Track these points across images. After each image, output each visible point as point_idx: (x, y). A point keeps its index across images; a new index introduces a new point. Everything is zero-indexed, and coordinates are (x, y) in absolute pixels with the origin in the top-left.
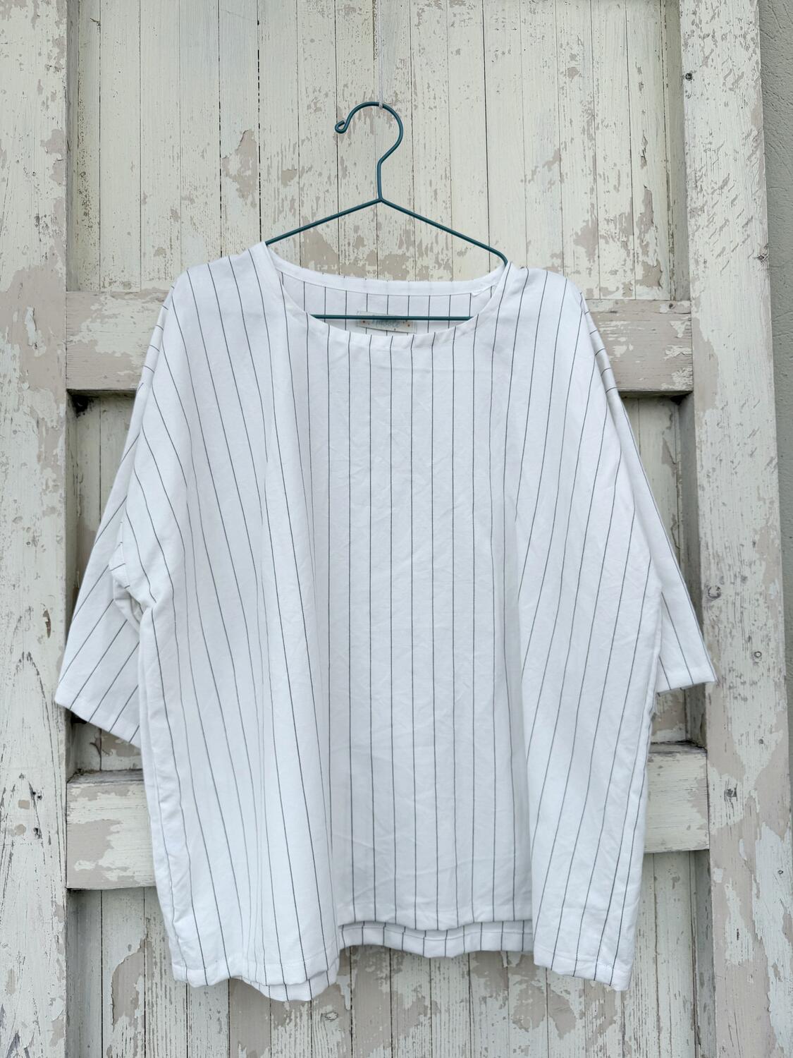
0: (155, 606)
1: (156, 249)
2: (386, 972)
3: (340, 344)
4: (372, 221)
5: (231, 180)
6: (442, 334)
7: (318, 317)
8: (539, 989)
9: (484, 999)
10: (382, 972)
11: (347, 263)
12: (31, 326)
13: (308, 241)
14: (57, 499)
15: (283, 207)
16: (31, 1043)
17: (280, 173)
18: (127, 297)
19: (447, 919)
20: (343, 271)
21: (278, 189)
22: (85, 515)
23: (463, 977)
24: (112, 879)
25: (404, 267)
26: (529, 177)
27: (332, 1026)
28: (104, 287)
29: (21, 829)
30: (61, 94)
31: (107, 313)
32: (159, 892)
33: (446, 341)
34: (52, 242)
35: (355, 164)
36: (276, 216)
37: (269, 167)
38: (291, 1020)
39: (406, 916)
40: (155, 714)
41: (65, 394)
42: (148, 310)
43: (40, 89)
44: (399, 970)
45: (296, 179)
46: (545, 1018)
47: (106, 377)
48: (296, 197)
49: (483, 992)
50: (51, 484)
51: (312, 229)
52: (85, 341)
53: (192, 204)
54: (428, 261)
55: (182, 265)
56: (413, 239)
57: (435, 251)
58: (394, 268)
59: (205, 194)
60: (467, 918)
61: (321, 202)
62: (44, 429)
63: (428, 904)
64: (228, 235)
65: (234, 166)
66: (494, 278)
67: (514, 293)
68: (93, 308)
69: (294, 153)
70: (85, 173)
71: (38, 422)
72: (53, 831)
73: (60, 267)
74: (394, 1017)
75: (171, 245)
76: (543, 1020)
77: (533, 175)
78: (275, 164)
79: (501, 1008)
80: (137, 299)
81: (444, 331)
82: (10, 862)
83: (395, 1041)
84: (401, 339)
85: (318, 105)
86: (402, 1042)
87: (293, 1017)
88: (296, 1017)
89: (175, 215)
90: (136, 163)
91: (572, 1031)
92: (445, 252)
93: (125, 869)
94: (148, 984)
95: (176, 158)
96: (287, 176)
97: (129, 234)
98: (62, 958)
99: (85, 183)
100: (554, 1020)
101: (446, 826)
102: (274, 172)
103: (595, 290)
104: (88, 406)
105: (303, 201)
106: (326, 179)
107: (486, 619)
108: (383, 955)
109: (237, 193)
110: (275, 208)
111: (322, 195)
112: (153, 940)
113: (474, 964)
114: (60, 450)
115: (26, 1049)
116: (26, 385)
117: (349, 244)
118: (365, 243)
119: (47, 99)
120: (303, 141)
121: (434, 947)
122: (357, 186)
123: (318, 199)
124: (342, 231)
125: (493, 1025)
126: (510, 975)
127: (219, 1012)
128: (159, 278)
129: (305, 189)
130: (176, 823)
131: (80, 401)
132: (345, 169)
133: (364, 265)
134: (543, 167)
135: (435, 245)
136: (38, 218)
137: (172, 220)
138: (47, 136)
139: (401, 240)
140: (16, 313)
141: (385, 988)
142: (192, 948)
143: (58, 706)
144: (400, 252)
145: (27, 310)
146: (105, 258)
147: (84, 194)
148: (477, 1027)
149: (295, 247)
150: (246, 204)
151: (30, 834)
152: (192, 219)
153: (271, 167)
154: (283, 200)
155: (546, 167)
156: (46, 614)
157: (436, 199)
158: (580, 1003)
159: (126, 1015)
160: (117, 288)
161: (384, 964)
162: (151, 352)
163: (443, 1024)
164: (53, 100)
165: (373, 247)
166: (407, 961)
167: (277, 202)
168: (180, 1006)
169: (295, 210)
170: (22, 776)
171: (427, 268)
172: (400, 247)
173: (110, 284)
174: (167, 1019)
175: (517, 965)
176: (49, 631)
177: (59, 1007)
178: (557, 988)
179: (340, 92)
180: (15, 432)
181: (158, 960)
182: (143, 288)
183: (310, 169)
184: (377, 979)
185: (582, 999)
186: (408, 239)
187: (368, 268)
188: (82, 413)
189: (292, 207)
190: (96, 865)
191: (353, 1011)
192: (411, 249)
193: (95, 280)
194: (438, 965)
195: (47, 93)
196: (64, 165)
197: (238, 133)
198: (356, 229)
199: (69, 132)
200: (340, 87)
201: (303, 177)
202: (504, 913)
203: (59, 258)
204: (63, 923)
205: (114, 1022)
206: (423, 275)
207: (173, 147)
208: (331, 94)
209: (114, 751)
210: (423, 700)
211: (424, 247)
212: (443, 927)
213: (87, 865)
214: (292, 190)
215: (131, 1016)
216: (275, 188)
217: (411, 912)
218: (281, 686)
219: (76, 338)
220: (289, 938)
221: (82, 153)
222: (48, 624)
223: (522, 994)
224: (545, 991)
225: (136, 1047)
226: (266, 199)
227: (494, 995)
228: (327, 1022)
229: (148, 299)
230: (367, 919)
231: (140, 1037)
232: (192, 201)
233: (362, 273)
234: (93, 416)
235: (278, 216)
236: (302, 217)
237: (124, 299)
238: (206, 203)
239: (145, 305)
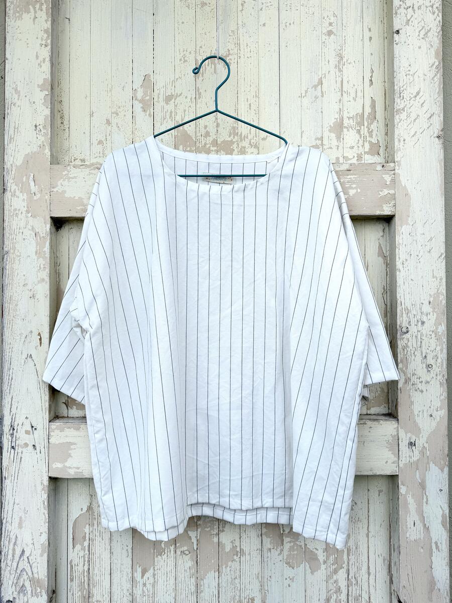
0: (91, 331)
1: (98, 141)
2: (216, 531)
3: (193, 191)
4: (215, 122)
5: (138, 102)
6: (249, 184)
7: (181, 176)
8: (301, 546)
9: (270, 549)
10: (214, 531)
11: (200, 146)
12: (32, 184)
13: (179, 133)
14: (45, 274)
15: (166, 116)
16: (30, 555)
17: (164, 97)
18: (81, 167)
19: (247, 504)
20: (198, 151)
21: (163, 106)
22: (61, 283)
23: (258, 537)
24: (71, 473)
25: (232, 147)
26: (303, 95)
27: (186, 558)
28: (71, 162)
29: (26, 445)
30: (48, 59)
31: (71, 176)
32: (94, 480)
33: (252, 188)
34: (43, 139)
35: (205, 91)
37: (159, 94)
38: (165, 553)
39: (224, 501)
40: (92, 387)
41: (49, 219)
42: (92, 174)
43: (37, 57)
44: (223, 531)
45: (173, 100)
46: (304, 562)
47: (70, 210)
48: (173, 110)
49: (269, 546)
50: (42, 266)
51: (181, 127)
52: (60, 191)
53: (117, 116)
54: (245, 144)
55: (112, 149)
56: (237, 132)
57: (249, 138)
58: (226, 147)
59: (124, 110)
60: (259, 504)
61: (187, 112)
62: (39, 238)
63: (236, 495)
64: (136, 132)
65: (140, 94)
66: (280, 153)
67: (291, 161)
68: (64, 173)
69: (172, 86)
70: (61, 101)
71: (36, 234)
72: (42, 447)
73: (47, 152)
74: (220, 556)
75: (106, 139)
76: (302, 563)
77: (306, 93)
78: (162, 94)
79: (279, 555)
80: (87, 168)
81: (250, 182)
82: (21, 461)
83: (220, 569)
84: (227, 188)
85: (186, 59)
86: (224, 569)
87: (166, 552)
88: (168, 552)
89: (108, 122)
90: (88, 95)
91: (319, 571)
92: (255, 138)
93: (78, 468)
94: (91, 529)
95: (109, 91)
96: (168, 99)
97: (84, 133)
98: (46, 512)
99: (62, 107)
100: (309, 564)
101: (247, 454)
102: (161, 96)
103: (340, 157)
104: (63, 226)
105: (177, 112)
106: (189, 100)
107: (271, 343)
108: (215, 522)
109: (141, 109)
110: (162, 117)
111: (187, 109)
112: (94, 506)
113: (264, 530)
114: (47, 248)
115: (28, 557)
116: (30, 215)
117: (202, 135)
118: (210, 135)
119: (41, 62)
120: (177, 79)
121: (239, 519)
122: (206, 103)
123: (185, 111)
124: (198, 129)
125: (274, 564)
126: (284, 538)
127: (127, 546)
128: (99, 157)
129: (178, 105)
130: (104, 444)
131: (59, 223)
132: (200, 94)
133: (210, 147)
134: (312, 88)
135: (249, 134)
136: (36, 126)
137: (107, 125)
138: (41, 82)
139: (230, 133)
140: (25, 177)
141: (216, 540)
142: (111, 511)
143: (45, 382)
144: (230, 139)
145: (30, 175)
146: (72, 146)
147: (61, 112)
148: (266, 564)
149: (172, 138)
150: (146, 115)
151: (30, 448)
152: (117, 124)
154: (166, 112)
155: (314, 88)
156: (39, 334)
157: (250, 109)
158: (324, 556)
159: (80, 544)
160: (78, 163)
161: (215, 527)
162: (93, 196)
163: (246, 561)
164: (44, 62)
165: (215, 137)
166: (227, 526)
167: (163, 113)
168: (107, 542)
170: (27, 418)
171: (245, 147)
172: (230, 136)
173: (74, 160)
174: (100, 548)
175: (288, 532)
176: (41, 343)
177: (44, 538)
178: (311, 546)
179: (198, 51)
180: (24, 239)
181: (96, 517)
182: (91, 162)
183: (181, 95)
184: (211, 535)
185: (325, 554)
186: (234, 132)
187: (212, 148)
188: (59, 230)
189: (171, 116)
190: (64, 465)
191: (198, 550)
192: (236, 137)
193: (67, 158)
194: (244, 530)
195: (41, 59)
196: (49, 97)
197: (142, 76)
198: (206, 127)
199: (52, 80)
200: (198, 48)
201: (177, 99)
202: (279, 503)
203: (47, 147)
204: (47, 495)
205: (74, 547)
206: (243, 152)
207: (108, 85)
208: (192, 52)
209: (75, 407)
210: (236, 385)
211: (243, 136)
212: (244, 508)
213: (59, 465)
214: (171, 107)
215: (82, 545)
216: (161, 106)
217: (227, 499)
218: (157, 375)
219: (55, 190)
221: (60, 90)
222: (40, 339)
223: (291, 549)
224: (304, 548)
225: (85, 561)
226: (157, 112)
227: (275, 548)
228: (184, 556)
229: (92, 168)
230: (204, 502)
231: (86, 556)
232: (117, 114)
233: (208, 152)
234: (65, 231)
235: (163, 121)
236: (176, 120)
238: (125, 115)
239: (91, 171)
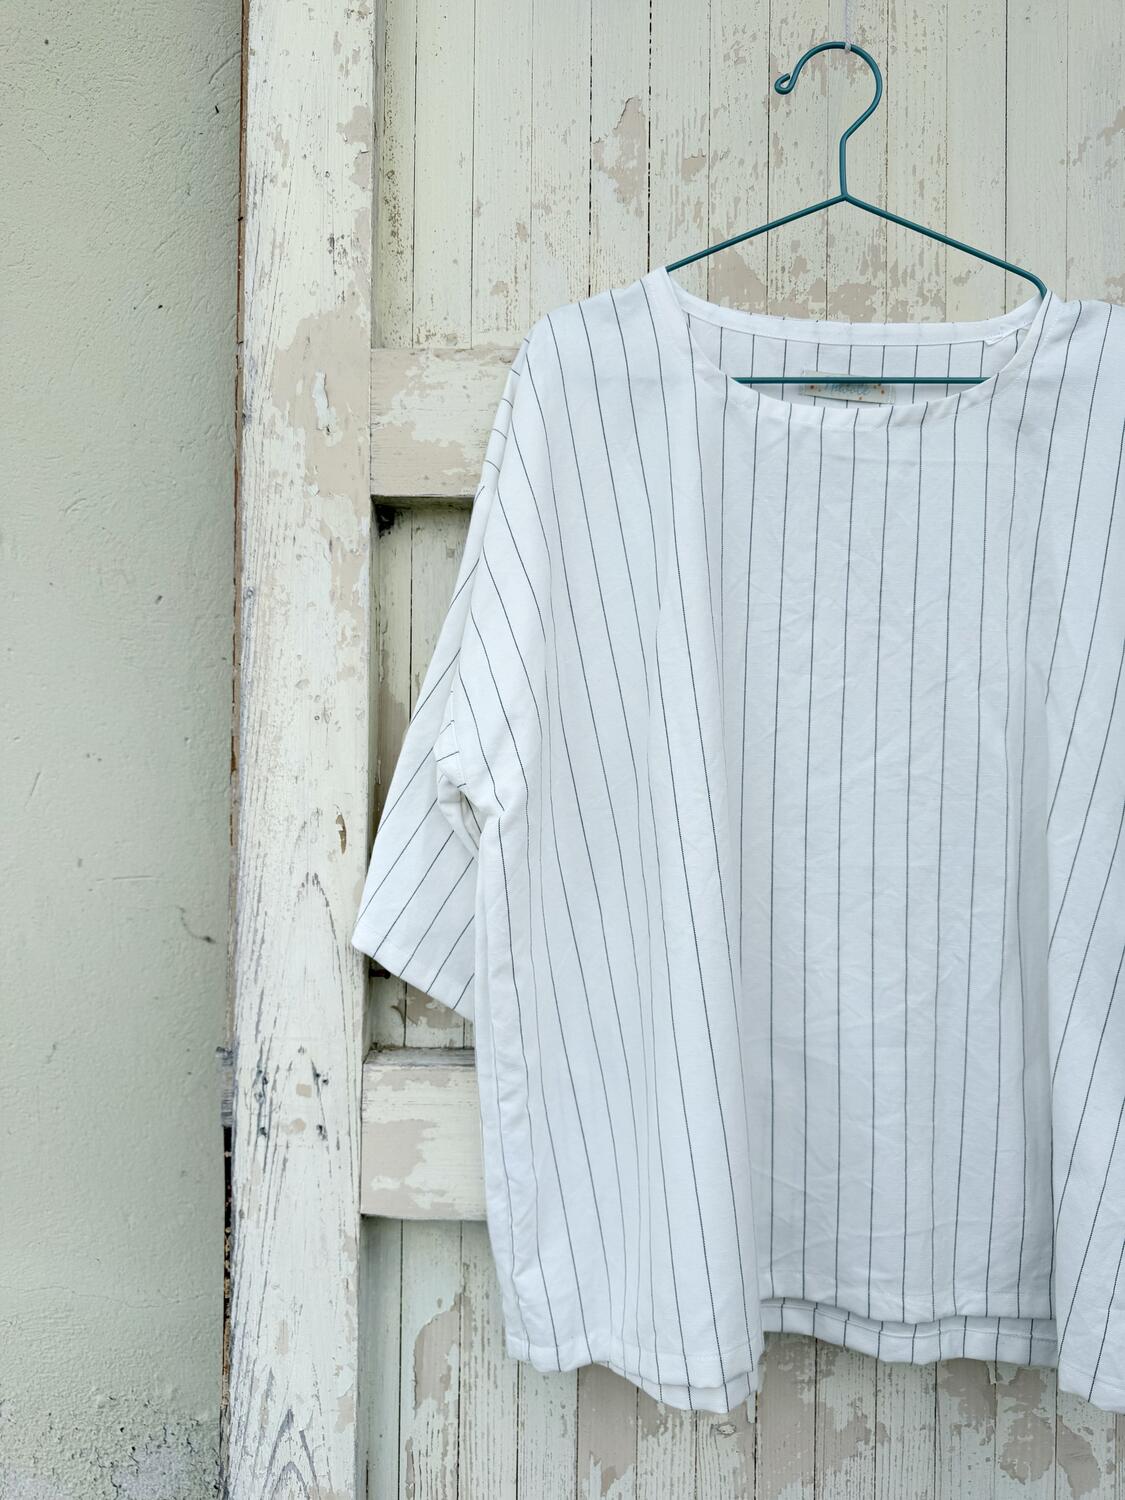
0: (504, 816)
1: (494, 283)
2: (809, 1374)
3: (775, 422)
4: (821, 232)
5: (607, 176)
6: (937, 405)
7: (742, 381)
8: (1044, 1421)
9: (958, 1428)
10: (803, 1372)
11: (780, 299)
12: (321, 401)
13: (720, 266)
14: (357, 656)
15: (683, 214)
16: (309, 1426)
17: (680, 161)
18: (458, 356)
19: (917, 1308)
20: (773, 310)
21: (677, 187)
22: (390, 679)
23: (926, 1393)
24: (423, 1206)
25: (868, 303)
26: (1074, 156)
27: (727, 1444)
28: (418, 342)
29: (299, 1125)
30: (367, 52)
31: (428, 381)
32: (492, 1231)
33: (944, 415)
34: (351, 275)
35: (796, 143)
36: (673, 230)
37: (664, 154)
38: (666, 1429)
39: (853, 1296)
40: (499, 971)
41: (369, 502)
42: (488, 376)
43: (337, 46)
44: (829, 1373)
45: (704, 171)
46: (1052, 1466)
49: (956, 1419)
50: (349, 633)
51: (727, 250)
52: (398, 424)
53: (547, 214)
54: (906, 292)
55: (531, 307)
56: (883, 260)
57: (919, 276)
58: (853, 304)
59: (567, 198)
60: (946, 1308)
61: (742, 204)
62: (339, 554)
63: (888, 1282)
64: (600, 260)
65: (611, 154)
66: (1022, 318)
67: (1057, 340)
68: (409, 373)
69: (702, 130)
70: (393, 172)
71: (331, 544)
72: (343, 1132)
73: (363, 313)
74: (820, 1441)
75: (516, 278)
76: (1048, 1469)
77: (1080, 152)
78: (673, 150)
79: (982, 1444)
80: (472, 360)
81: (942, 400)
82: (284, 1170)
83: (820, 1476)
84: (872, 414)
85: (741, 54)
86: (830, 1478)
87: (670, 1425)
88: (674, 1426)
89: (522, 232)
90: (468, 154)
91: (1094, 1490)
92: (934, 278)
93: (442, 1193)
94: (465, 1357)
95: (525, 144)
96: (691, 166)
97: (455, 261)
98: (353, 1310)
99: (394, 189)
100: (1066, 1471)
101: (919, 1169)
102: (671, 160)
104: (396, 521)
105: (714, 205)
106: (750, 170)
107: (995, 857)
108: (806, 1348)
109: (615, 196)
110: (672, 217)
111: (742, 195)
112: (472, 1296)
113: (943, 1375)
114: (362, 585)
115: (302, 1432)
116: (314, 489)
117: (783, 269)
118: (808, 268)
119: (347, 61)
120: (716, 111)
121: (895, 1347)
122: (798, 179)
123: (737, 200)
124: (772, 251)
125: (970, 1467)
126: (999, 1397)
127: (563, 1407)
128: (498, 329)
129: (718, 185)
130: (520, 1133)
131: (387, 513)
132: (780, 153)
133: (805, 302)
134: (1099, 137)
135: (918, 267)
136: (332, 241)
137: (518, 240)
138: (346, 118)
139: (865, 262)
140: (300, 383)
141: (808, 1396)
142: (538, 1315)
143: (353, 951)
144: (862, 280)
145: (316, 377)
146: (420, 299)
147: (393, 203)
148: (946, 1468)
149: (700, 276)
150: (628, 212)
151: (311, 1133)
152: (547, 236)
153: (667, 154)
154: (683, 203)
155: (1103, 138)
156: (340, 820)
157: (922, 195)
158: (1109, 1450)
159: (433, 1397)
160: (437, 343)
161: (807, 1362)
162: (495, 440)
163: (893, 1458)
164: (355, 61)
165: (820, 274)
166: (841, 1361)
167: (674, 206)
168: (509, 1392)
169: (701, 219)
170: (301, 1050)
171: (905, 303)
172: (863, 273)
173: (427, 337)
174: (490, 1409)
175: (1011, 1382)
176: (344, 844)
177: (348, 1380)
178: (1072, 1422)
179: (775, 32)
180: (299, 557)
181: (479, 1325)
182: (474, 343)
183: (726, 154)
184: (796, 1383)
185: (1112, 1444)
186: (876, 259)
187: (812, 305)
188: (386, 532)
189: (697, 214)
190: (402, 1184)
191: (759, 1426)
192: (881, 275)
193: (406, 332)
194: (888, 1372)
195: (347, 51)
196: (369, 159)
197: (618, 102)
198: (795, 246)
199: (376, 111)
200: (776, 24)
201: (715, 168)
202: (1003, 1304)
203: (362, 299)
204: (355, 1262)
205: (417, 1404)
206: (900, 314)
207: (521, 127)
208: (760, 35)
209: (423, 1020)
210: (889, 978)
211: (900, 273)
212: (911, 1319)
213: (390, 1184)
214: (697, 188)
215: (441, 1399)
216: (672, 186)
217: (862, 1293)
218: (682, 944)
219: (384, 420)
220: (697, 1319)
221: (389, 142)
222: (343, 833)
223: (1017, 1428)
224: (1053, 1426)
225: (446, 1444)
226: (658, 203)
227: (974, 1423)
228: (720, 1438)
229: (488, 358)
230: (790, 1294)
231: (452, 1430)
232: (548, 209)
233: (802, 313)
234: (401, 536)
235: (676, 230)
236: (713, 229)
237: (453, 360)
238: (568, 212)
239: (483, 368)
